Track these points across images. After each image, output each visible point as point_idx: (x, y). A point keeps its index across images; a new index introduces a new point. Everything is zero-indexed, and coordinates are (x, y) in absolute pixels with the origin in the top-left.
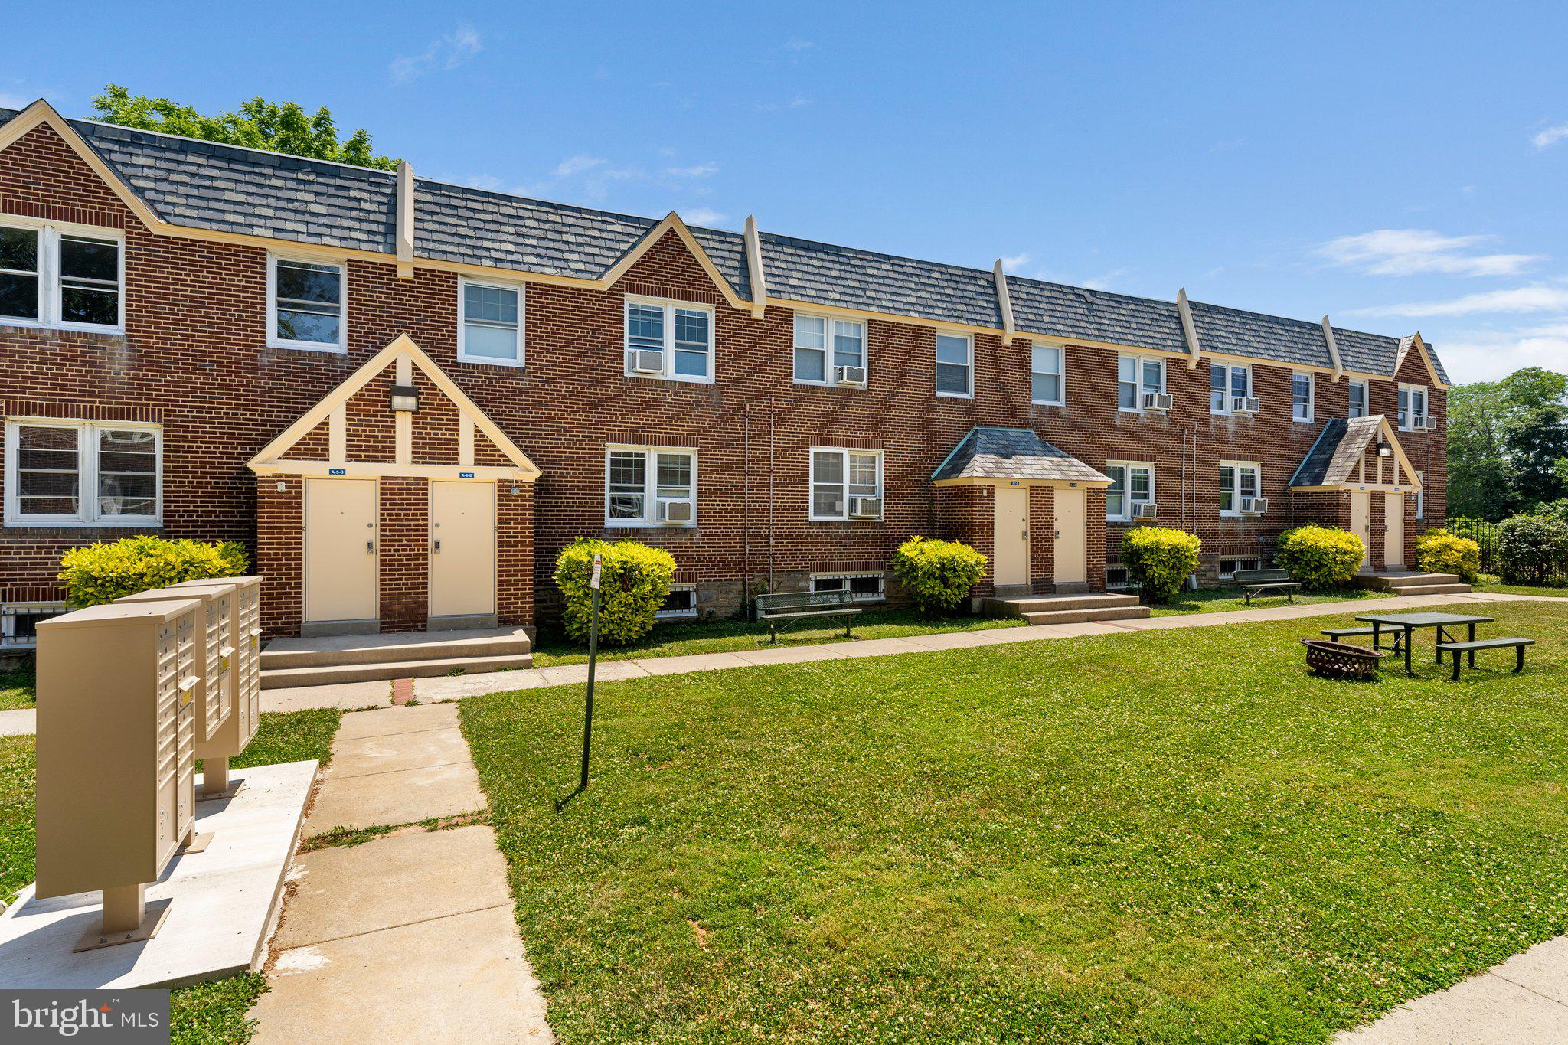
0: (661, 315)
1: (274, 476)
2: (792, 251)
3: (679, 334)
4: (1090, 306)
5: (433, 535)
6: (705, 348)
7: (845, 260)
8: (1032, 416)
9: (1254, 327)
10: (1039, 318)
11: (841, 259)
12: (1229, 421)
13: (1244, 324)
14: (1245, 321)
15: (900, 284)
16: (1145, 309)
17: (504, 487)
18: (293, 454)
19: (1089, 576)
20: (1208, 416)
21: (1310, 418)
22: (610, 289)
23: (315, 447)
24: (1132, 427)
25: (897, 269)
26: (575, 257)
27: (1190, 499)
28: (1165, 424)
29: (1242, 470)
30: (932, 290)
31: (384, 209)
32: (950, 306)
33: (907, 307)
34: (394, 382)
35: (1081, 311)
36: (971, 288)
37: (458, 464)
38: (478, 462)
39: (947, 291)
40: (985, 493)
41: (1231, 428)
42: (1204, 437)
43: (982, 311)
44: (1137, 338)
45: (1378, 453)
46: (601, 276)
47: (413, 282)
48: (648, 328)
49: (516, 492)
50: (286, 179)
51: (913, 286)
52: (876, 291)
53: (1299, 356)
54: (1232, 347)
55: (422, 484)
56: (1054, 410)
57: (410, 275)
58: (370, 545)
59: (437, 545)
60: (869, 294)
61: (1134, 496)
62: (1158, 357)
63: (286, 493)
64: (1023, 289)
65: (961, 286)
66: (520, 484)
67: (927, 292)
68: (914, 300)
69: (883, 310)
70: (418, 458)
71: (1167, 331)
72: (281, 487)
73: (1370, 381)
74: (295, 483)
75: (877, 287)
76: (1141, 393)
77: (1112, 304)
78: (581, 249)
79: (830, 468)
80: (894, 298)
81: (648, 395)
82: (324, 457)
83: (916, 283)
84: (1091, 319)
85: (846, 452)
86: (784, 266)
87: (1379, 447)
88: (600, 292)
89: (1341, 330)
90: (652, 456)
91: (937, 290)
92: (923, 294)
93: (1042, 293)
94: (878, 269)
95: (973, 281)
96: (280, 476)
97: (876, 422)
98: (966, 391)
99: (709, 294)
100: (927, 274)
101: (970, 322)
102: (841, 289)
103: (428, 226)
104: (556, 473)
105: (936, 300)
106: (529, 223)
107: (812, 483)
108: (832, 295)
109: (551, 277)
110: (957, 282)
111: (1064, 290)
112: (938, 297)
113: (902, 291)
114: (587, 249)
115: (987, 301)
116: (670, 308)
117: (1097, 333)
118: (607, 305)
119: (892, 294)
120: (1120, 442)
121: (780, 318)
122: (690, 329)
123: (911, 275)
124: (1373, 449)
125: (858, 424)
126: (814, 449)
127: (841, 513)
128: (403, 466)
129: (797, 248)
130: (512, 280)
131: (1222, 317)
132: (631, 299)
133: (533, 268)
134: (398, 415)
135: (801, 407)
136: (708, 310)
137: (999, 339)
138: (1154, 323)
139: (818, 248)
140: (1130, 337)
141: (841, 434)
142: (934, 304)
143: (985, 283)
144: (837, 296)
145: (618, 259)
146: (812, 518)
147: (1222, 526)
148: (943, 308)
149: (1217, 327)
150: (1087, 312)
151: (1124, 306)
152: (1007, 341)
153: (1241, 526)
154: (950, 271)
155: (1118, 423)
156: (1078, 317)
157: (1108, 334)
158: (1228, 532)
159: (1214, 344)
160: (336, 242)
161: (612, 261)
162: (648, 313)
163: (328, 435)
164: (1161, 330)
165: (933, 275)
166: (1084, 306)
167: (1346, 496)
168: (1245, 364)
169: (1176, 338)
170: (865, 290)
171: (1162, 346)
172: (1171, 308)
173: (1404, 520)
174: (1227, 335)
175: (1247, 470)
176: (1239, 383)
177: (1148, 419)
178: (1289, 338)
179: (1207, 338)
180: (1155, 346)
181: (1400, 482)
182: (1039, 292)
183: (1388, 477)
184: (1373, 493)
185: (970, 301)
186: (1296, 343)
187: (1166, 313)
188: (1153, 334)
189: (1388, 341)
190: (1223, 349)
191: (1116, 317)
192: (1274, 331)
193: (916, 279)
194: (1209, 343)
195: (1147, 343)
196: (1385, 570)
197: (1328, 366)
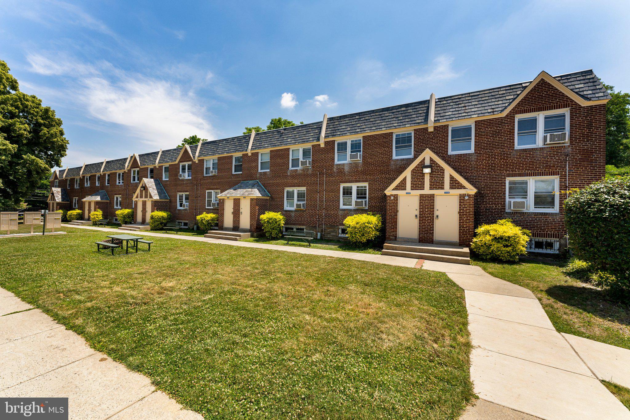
0: (185, 166)
2: (206, 145)
3: (188, 169)
4: (281, 135)
8: (259, 176)
10: (260, 144)
12: (345, 166)
15: (226, 145)
16: (307, 128)
17: (152, 202)
18: (136, 198)
19: (251, 227)
20: (333, 165)
21: (411, 155)
24: (295, 175)
25: (226, 141)
27: (321, 201)
28: (310, 172)
29: (358, 187)
32: (236, 148)
33: (225, 152)
35: (277, 137)
36: (244, 141)
37: (148, 198)
39: (236, 144)
40: (222, 201)
41: (347, 169)
42: (331, 175)
43: (244, 147)
47: (157, 168)
48: (184, 169)
51: (228, 145)
55: (146, 201)
56: (266, 173)
58: (142, 211)
59: (147, 211)
61: (298, 200)
62: (308, 146)
63: (136, 203)
67: (231, 146)
73: (477, 121)
75: (220, 148)
76: (301, 161)
77: (292, 131)
81: (183, 182)
84: (279, 139)
85: (213, 191)
88: (176, 164)
90: (184, 195)
91: (234, 144)
97: (218, 183)
99: (191, 159)
101: (239, 152)
102: (212, 151)
106: (171, 154)
110: (240, 140)
112: (234, 146)
113: (225, 148)
116: (186, 164)
117: (279, 144)
118: (177, 166)
120: (289, 181)
121: (201, 161)
125: (215, 184)
126: (207, 191)
128: (144, 199)
131: (347, 119)
132: (181, 164)
135: (205, 181)
136: (191, 163)
138: (308, 133)
140: (293, 142)
141: (212, 187)
142: (232, 149)
146: (207, 208)
147: (340, 213)
150: (279, 137)
151: (296, 130)
152: (250, 154)
154: (240, 138)
155: (289, 174)
156: (275, 140)
159: (335, 134)
160: (152, 164)
163: (138, 194)
164: (310, 135)
165: (235, 140)
166: (279, 135)
167: (392, 198)
168: (359, 137)
169: (315, 136)
170: (217, 150)
171: (307, 141)
172: (319, 124)
173: (459, 213)
174: (346, 127)
175: (362, 187)
176: (355, 147)
177: (302, 171)
178: (393, 116)
179: (332, 132)
180: (303, 142)
181: (451, 188)
182: (265, 135)
183: (437, 184)
184: (421, 196)
185: (241, 145)
186: (398, 117)
187: (316, 127)
188: (304, 138)
189: (512, 87)
190: (339, 135)
191: (291, 135)
192: (382, 116)
193: (230, 143)
194: (332, 134)
195: (300, 142)
196: (433, 243)
197: (422, 124)
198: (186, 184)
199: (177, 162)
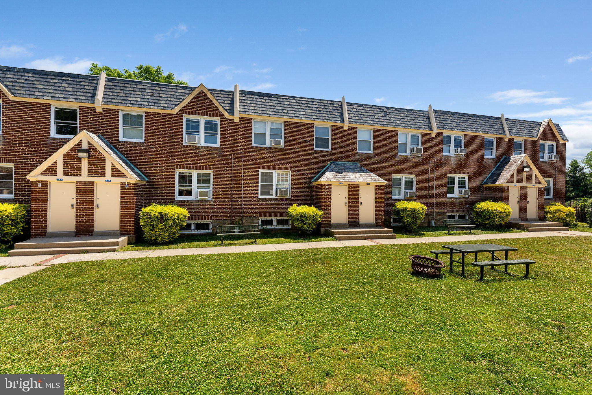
0: (198, 122)
1: (37, 181)
2: (253, 96)
3: (206, 129)
4: (385, 113)
5: (96, 202)
6: (217, 134)
7: (276, 99)
8: (357, 157)
9: (465, 119)
10: (361, 118)
11: (274, 99)
12: (452, 158)
13: (461, 118)
14: (460, 117)
15: (299, 107)
16: (413, 114)
17: (123, 185)
18: (44, 173)
19: (376, 220)
20: (441, 156)
21: (494, 156)
22: (177, 113)
23: (52, 171)
24: (404, 161)
25: (298, 101)
26: (164, 102)
27: (432, 190)
28: (420, 160)
29: (459, 178)
30: (313, 109)
31: (93, 88)
32: (320, 115)
33: (301, 116)
34: (81, 148)
35: (381, 115)
36: (331, 108)
37: (105, 177)
38: (113, 176)
39: (319, 109)
40: (327, 187)
41: (453, 161)
42: (440, 165)
43: (334, 116)
44: (406, 125)
45: (523, 170)
46: (173, 108)
47: (102, 113)
48: (193, 127)
49: (127, 187)
50: (59, 80)
51: (304, 108)
52: (288, 110)
53: (487, 131)
54: (453, 127)
55: (92, 184)
56: (368, 155)
57: (101, 111)
58: (72, 205)
59: (97, 205)
60: (284, 111)
61: (405, 189)
62: (418, 132)
63: (41, 187)
64: (355, 107)
65: (326, 107)
66: (129, 184)
67: (310, 110)
68: (304, 113)
69: (290, 117)
70: (90, 174)
71: (422, 122)
72: (40, 185)
73: (525, 140)
74: (45, 184)
75: (288, 109)
76: (409, 147)
77: (397, 112)
78: (167, 99)
79: (268, 178)
80: (295, 112)
81: (192, 151)
82: (55, 174)
83: (306, 107)
84: (385, 118)
85: (274, 172)
86: (249, 102)
87: (524, 167)
88: (173, 114)
89: (511, 119)
90: (195, 174)
91: (315, 109)
92: (308, 111)
93: (364, 109)
94: (290, 102)
95: (332, 105)
96: (39, 181)
97: (287, 160)
98: (328, 148)
99: (217, 113)
100: (311, 103)
101: (329, 121)
102: (272, 110)
103: (108, 93)
104: (156, 180)
105: (314, 113)
106: (147, 91)
107: (260, 183)
108: (268, 112)
109: (153, 109)
110: (325, 106)
111: (374, 107)
112: (315, 112)
113: (299, 110)
114: (169, 99)
115: (337, 113)
116: (202, 120)
117: (387, 123)
118: (176, 119)
119: (295, 111)
120: (399, 167)
121: (247, 123)
122: (210, 127)
123: (304, 104)
124: (521, 168)
125: (280, 161)
126: (260, 171)
127: (272, 195)
128: (84, 177)
129: (255, 95)
130: (139, 111)
131: (450, 116)
132: (186, 117)
133: (146, 107)
134: (82, 159)
135: (255, 155)
136: (217, 119)
137: (342, 127)
138: (416, 119)
139: (265, 95)
140: (403, 125)
141: (273, 165)
142: (313, 114)
143: (337, 106)
144: (270, 113)
145: (181, 102)
146: (260, 196)
147: (448, 201)
148: (317, 116)
149: (447, 120)
150: (384, 115)
151: (402, 112)
152: (346, 128)
153: (458, 201)
154: (322, 102)
155: (398, 159)
156: (379, 117)
157: (393, 124)
158: (451, 203)
159: (445, 127)
160: (73, 100)
161: (178, 103)
162: (194, 122)
163: (56, 167)
164: (419, 122)
165: (314, 103)
166: (383, 113)
167: (506, 188)
168: (460, 134)
169: (426, 124)
170: (283, 110)
171: (419, 128)
172: (425, 113)
173: (538, 199)
174: (452, 123)
175: (462, 178)
176: (458, 142)
177: (412, 157)
178: (483, 123)
179: (441, 124)
180: (415, 128)
181: (536, 183)
182: (362, 108)
183: (529, 181)
184: (521, 187)
185: (329, 113)
186: (487, 125)
187: (422, 115)
188: (415, 123)
189: (536, 123)
190: (449, 128)
191: (398, 117)
192: (476, 120)
193: (306, 105)
194: (442, 126)
195: (411, 127)
196: (527, 220)
197: (503, 134)
198: (204, 154)
199: (175, 111)
